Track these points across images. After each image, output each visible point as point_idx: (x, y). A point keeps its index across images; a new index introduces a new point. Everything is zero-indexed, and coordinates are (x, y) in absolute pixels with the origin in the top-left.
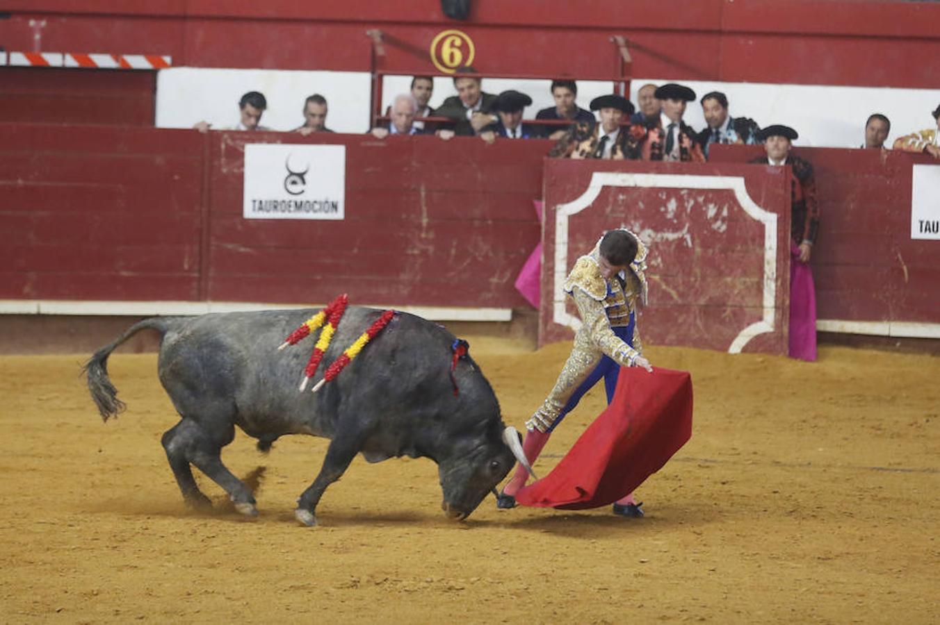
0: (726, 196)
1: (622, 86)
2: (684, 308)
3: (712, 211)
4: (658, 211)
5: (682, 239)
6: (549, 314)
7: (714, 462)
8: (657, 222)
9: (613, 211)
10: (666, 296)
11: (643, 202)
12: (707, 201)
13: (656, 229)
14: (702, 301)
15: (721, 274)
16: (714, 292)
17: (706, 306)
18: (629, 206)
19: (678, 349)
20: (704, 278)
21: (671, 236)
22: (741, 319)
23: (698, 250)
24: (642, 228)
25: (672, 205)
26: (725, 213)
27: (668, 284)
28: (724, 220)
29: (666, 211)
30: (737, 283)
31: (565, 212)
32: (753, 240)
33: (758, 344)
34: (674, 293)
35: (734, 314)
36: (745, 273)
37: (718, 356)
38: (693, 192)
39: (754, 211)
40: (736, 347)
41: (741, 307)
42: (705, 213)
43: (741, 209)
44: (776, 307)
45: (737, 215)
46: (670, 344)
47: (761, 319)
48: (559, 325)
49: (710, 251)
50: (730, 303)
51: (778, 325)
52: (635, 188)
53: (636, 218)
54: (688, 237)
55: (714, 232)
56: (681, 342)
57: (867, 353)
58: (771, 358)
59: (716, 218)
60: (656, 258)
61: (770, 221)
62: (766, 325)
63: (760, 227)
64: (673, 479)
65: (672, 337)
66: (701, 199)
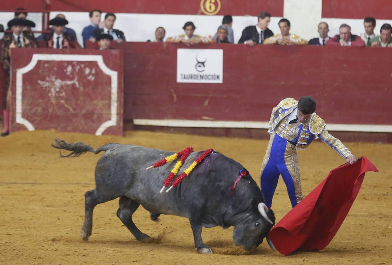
0: (93, 65)
1: (46, 15)
2: (76, 115)
3: (87, 71)
4: (63, 72)
5: (74, 85)
6: (14, 119)
7: (90, 184)
8: (63, 76)
9: (42, 72)
10: (67, 110)
11: (57, 67)
12: (85, 67)
13: (63, 79)
14: (84, 112)
15: (92, 100)
16: (89, 108)
17: (85, 114)
18: (50, 69)
19: (73, 134)
20: (84, 101)
21: (69, 83)
22: (101, 120)
23: (82, 89)
24: (56, 79)
25: (70, 69)
26: (93, 72)
27: (68, 104)
28: (93, 75)
29: (67, 72)
30: (99, 103)
31: (21, 72)
32: (106, 84)
33: (109, 131)
34: (71, 109)
35: (98, 117)
36: (103, 99)
37: (91, 136)
38: (79, 63)
39: (106, 71)
40: (99, 132)
41: (101, 115)
42: (84, 72)
43: (100, 70)
44: (118, 114)
45: (99, 73)
46: (69, 132)
47: (110, 119)
48: (19, 124)
49: (87, 89)
50: (97, 112)
51: (118, 122)
52: (53, 61)
53: (53, 75)
54: (77, 84)
55: (89, 81)
56: (74, 130)
57: (158, 134)
58: (115, 137)
59: (89, 74)
60: (62, 93)
61: (114, 75)
62: (113, 122)
63: (109, 78)
64: (71, 192)
65: (70, 128)
66: (83, 66)
